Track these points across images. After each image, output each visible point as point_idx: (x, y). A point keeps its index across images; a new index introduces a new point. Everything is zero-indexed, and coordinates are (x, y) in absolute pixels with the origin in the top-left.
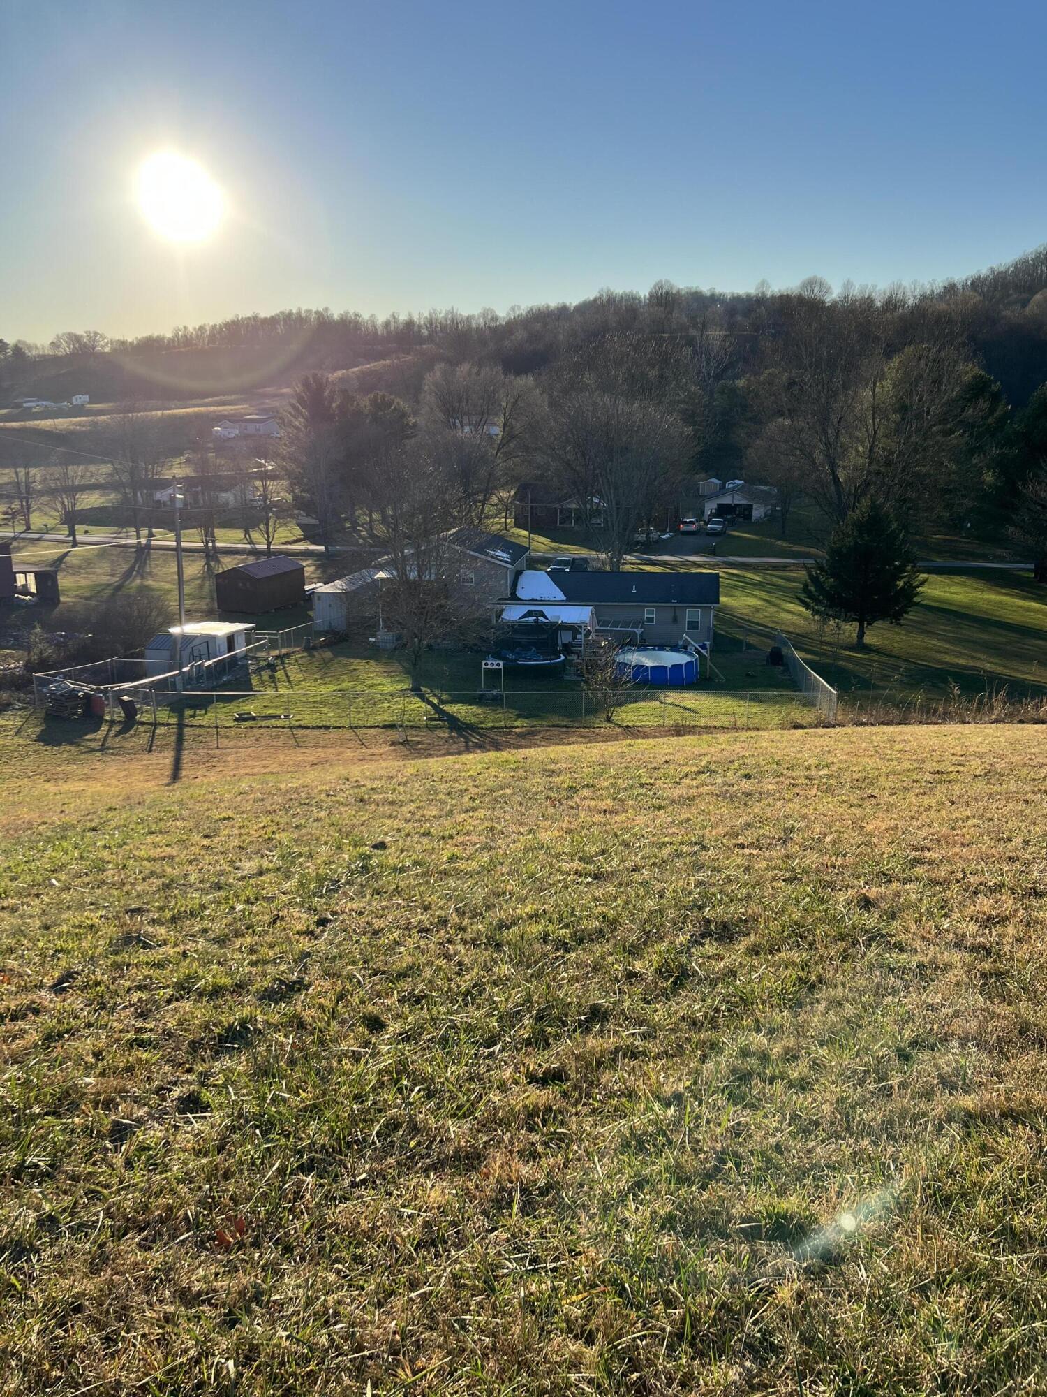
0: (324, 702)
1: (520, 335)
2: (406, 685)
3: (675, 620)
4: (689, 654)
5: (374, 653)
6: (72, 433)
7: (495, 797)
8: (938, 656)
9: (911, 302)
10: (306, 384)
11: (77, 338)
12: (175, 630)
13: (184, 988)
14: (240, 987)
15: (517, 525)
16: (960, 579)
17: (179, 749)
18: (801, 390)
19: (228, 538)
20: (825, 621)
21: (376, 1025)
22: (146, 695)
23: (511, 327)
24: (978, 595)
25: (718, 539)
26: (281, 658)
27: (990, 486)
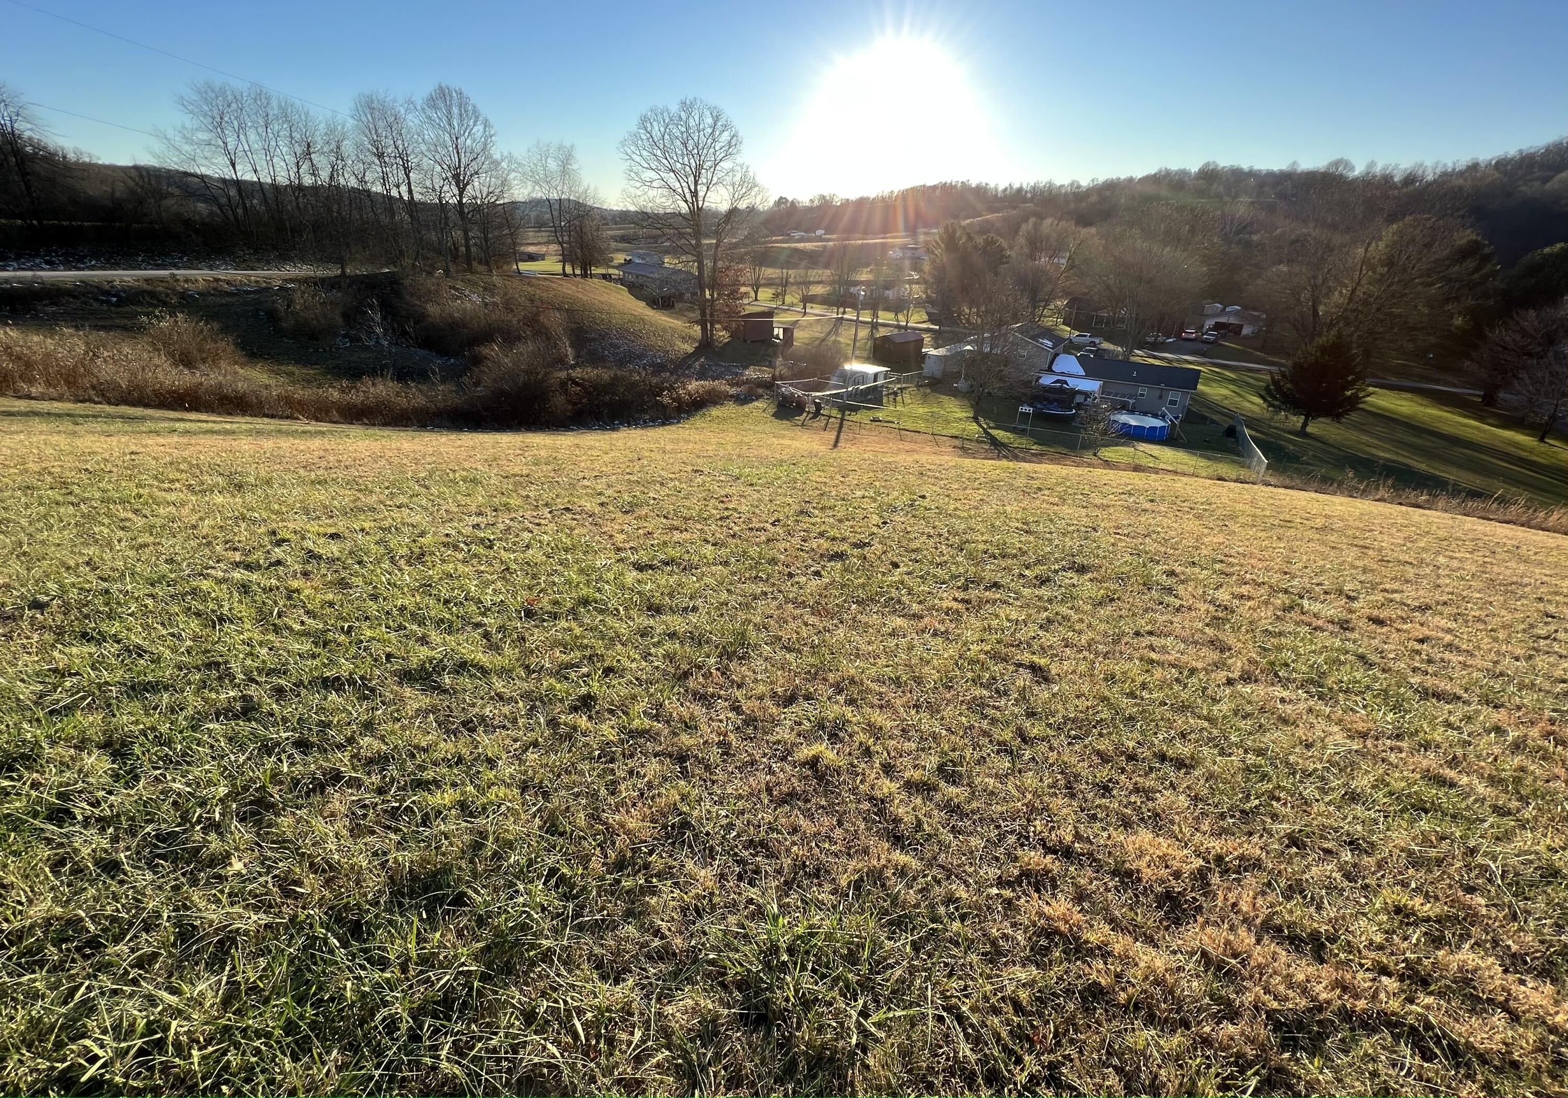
0: (919, 418)
1: (1094, 198)
2: (971, 415)
3: (1160, 397)
4: (1165, 421)
5: (955, 393)
6: (813, 251)
7: (993, 485)
8: (1367, 449)
9: (1430, 178)
10: (946, 229)
11: (824, 197)
12: (847, 367)
13: (821, 535)
14: (843, 539)
15: (1064, 323)
16: (1409, 395)
17: (839, 432)
18: (1303, 246)
19: (885, 317)
20: (1277, 413)
21: (896, 565)
22: (827, 400)
23: (1090, 191)
24: (1422, 409)
25: (1209, 346)
26: (901, 389)
27: (1457, 328)
